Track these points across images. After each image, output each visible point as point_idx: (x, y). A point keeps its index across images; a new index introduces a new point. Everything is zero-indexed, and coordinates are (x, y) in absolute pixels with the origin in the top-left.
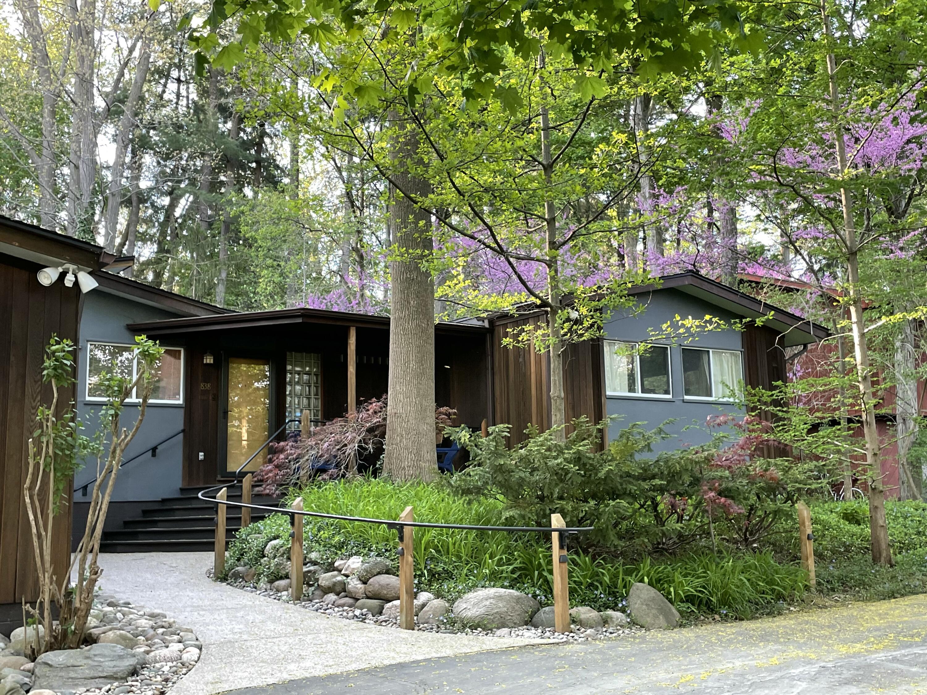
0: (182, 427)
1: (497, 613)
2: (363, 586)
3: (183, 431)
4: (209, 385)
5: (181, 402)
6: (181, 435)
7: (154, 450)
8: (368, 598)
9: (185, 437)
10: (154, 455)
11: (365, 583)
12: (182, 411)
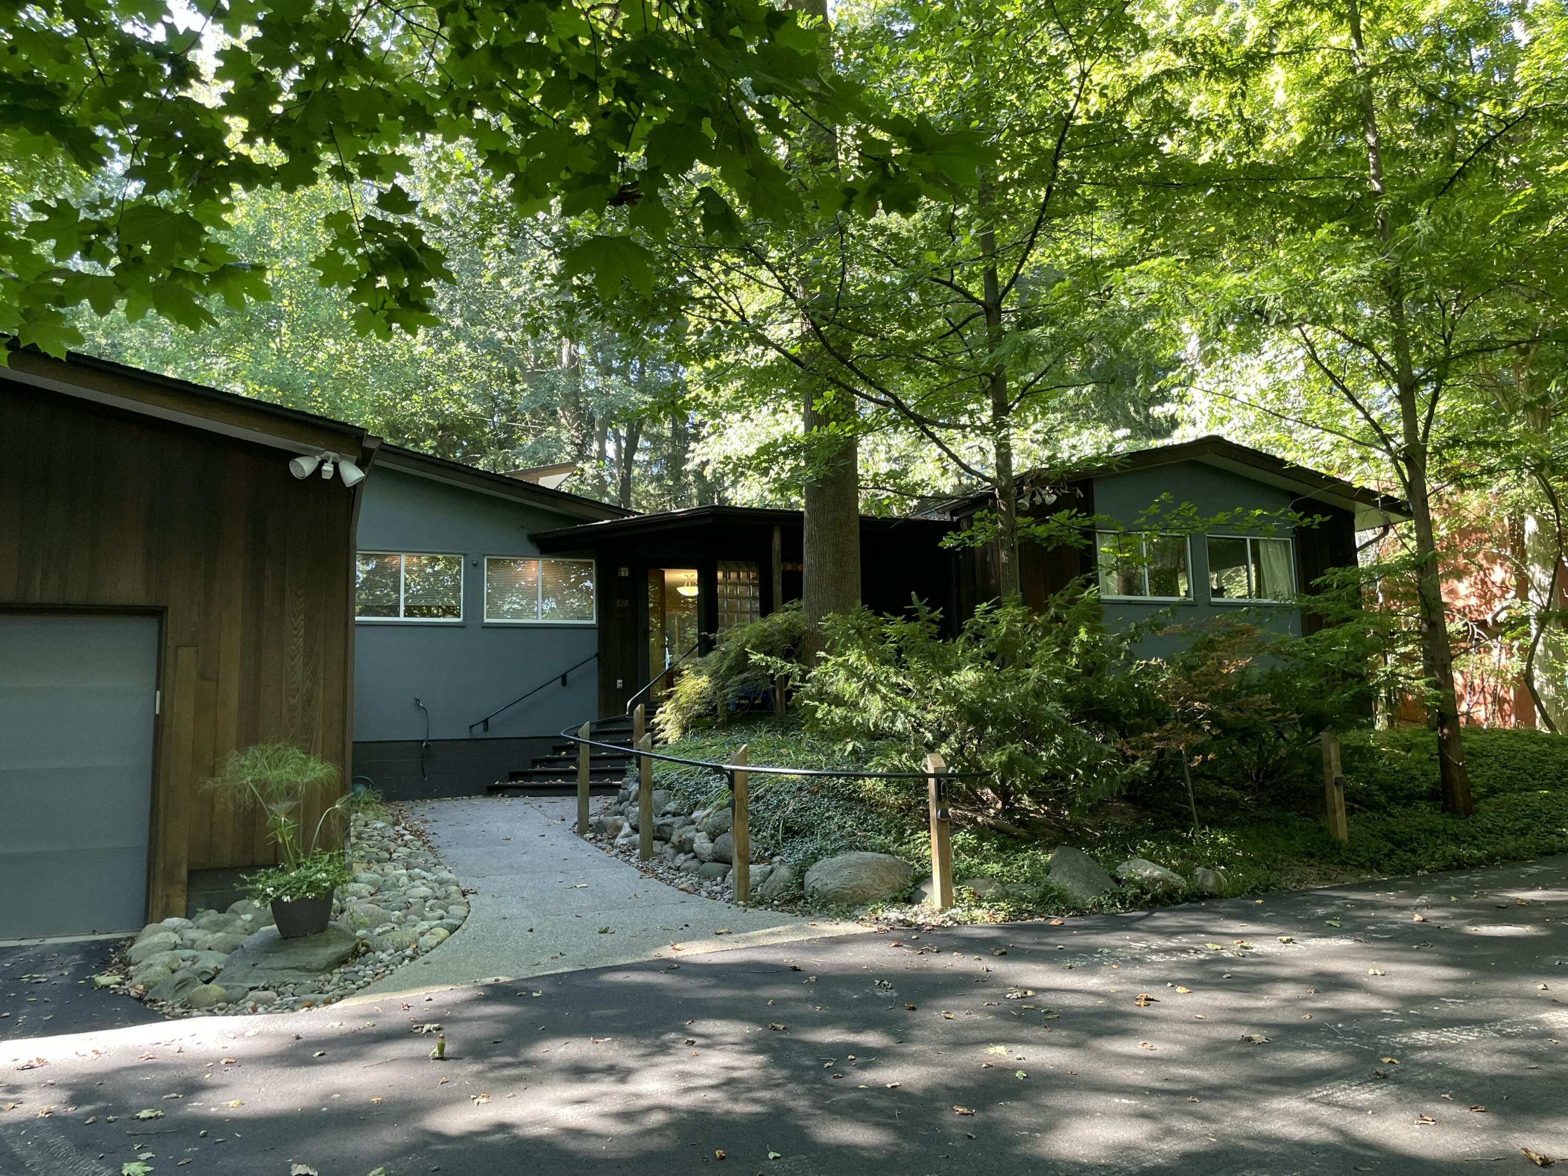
0: (596, 651)
1: (858, 886)
2: (711, 845)
3: (597, 655)
4: (626, 602)
5: (594, 622)
6: (596, 659)
7: (564, 677)
8: (715, 861)
9: (599, 660)
10: (564, 683)
11: (713, 841)
12: (596, 632)
